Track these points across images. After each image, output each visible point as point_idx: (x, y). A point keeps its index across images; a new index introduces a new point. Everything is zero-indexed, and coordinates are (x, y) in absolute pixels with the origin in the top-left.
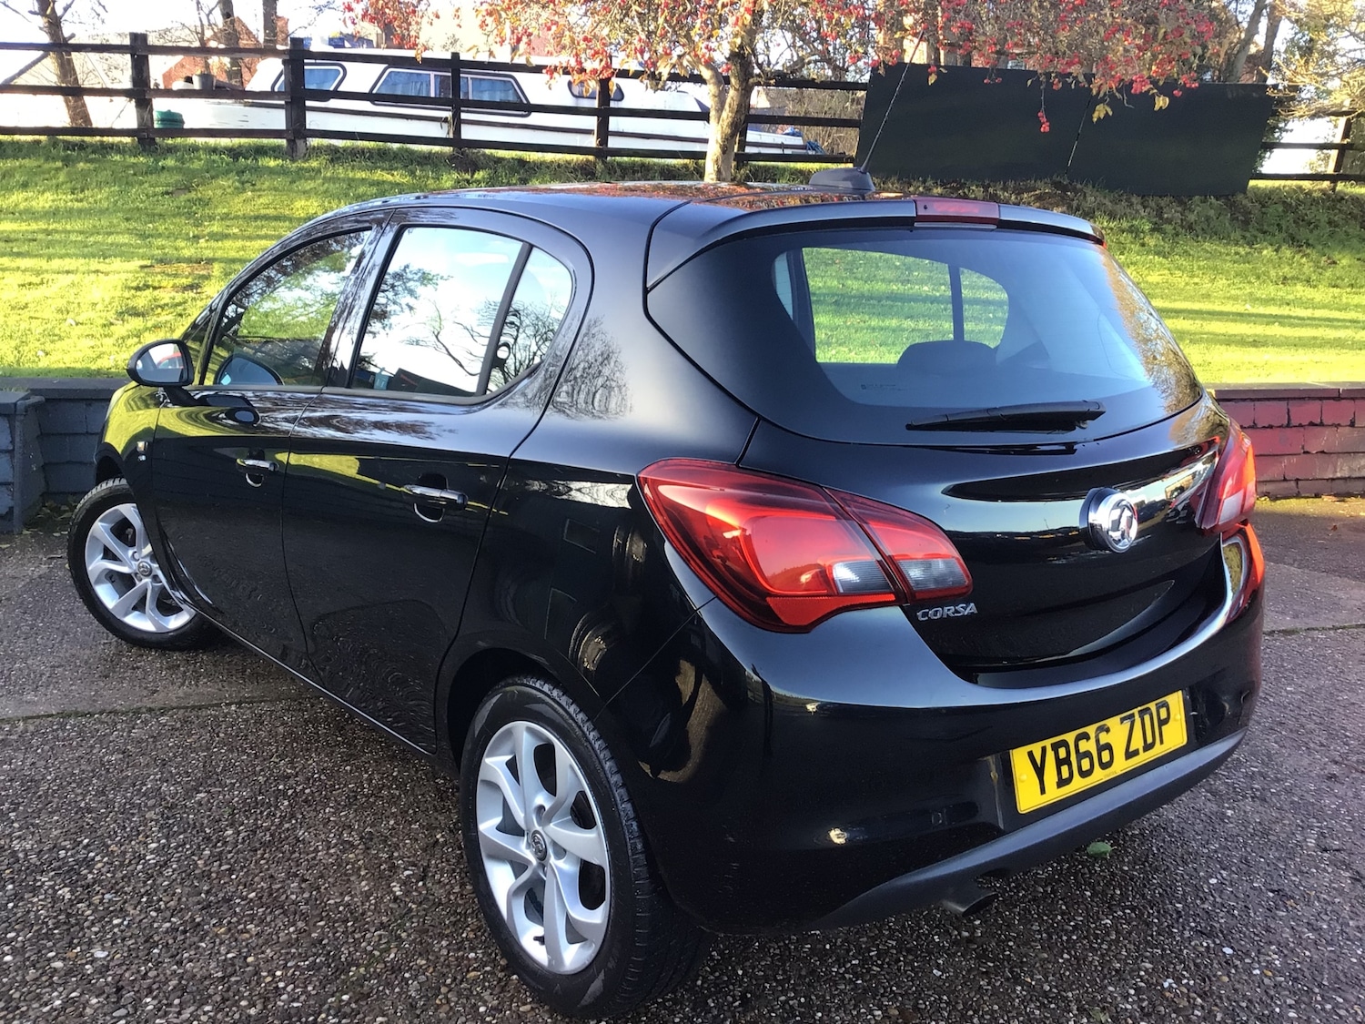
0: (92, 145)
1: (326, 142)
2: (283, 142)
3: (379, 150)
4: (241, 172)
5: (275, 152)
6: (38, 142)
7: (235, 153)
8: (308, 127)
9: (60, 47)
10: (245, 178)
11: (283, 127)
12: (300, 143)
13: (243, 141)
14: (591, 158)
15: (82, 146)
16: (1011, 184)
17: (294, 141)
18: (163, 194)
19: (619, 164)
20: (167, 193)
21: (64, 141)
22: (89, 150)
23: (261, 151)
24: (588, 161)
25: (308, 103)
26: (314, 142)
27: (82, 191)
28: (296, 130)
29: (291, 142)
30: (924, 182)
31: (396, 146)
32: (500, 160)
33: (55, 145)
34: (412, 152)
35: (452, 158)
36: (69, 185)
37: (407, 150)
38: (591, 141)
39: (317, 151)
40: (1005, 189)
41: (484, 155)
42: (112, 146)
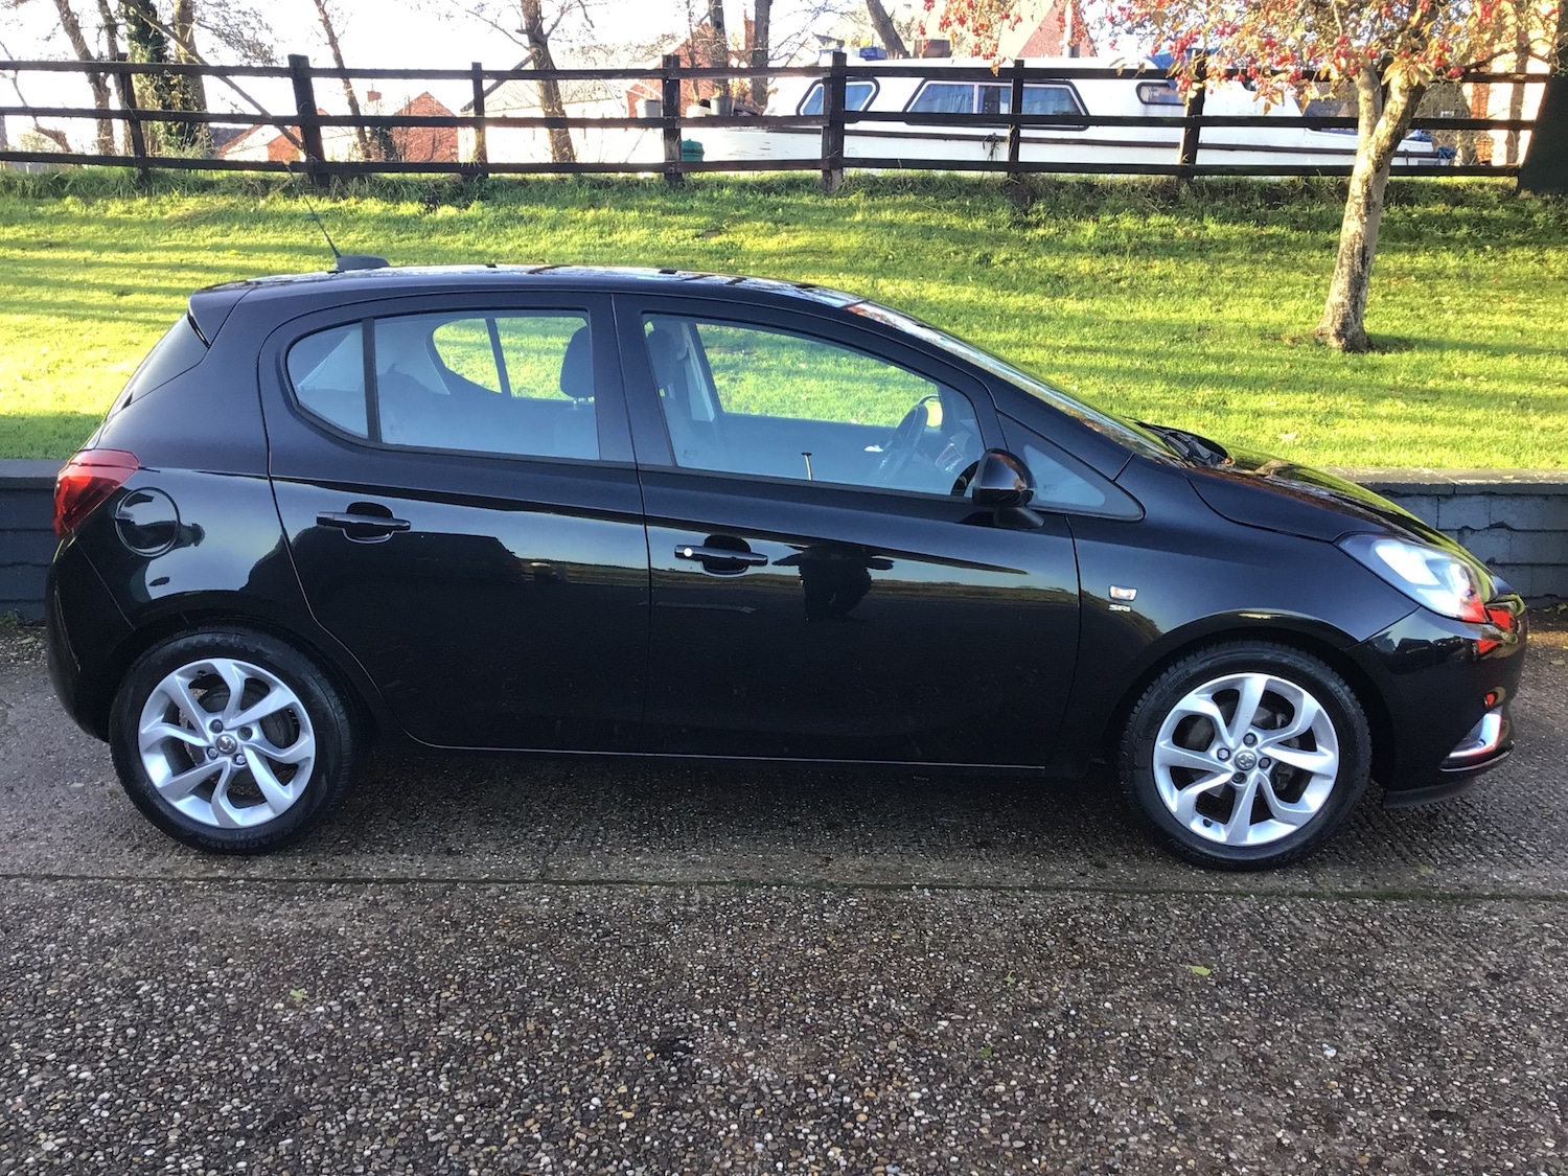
0: (618, 182)
1: (864, 171)
2: (819, 173)
3: (923, 178)
4: (773, 210)
5: (808, 185)
6: (563, 180)
7: (766, 188)
8: (845, 155)
9: (545, 73)
10: (777, 217)
11: (819, 156)
12: (836, 174)
13: (773, 173)
14: (1173, 178)
15: (607, 184)
17: (830, 172)
18: (693, 237)
19: (1208, 184)
20: (698, 236)
22: (615, 188)
23: (792, 186)
24: (1170, 181)
25: (848, 127)
26: (851, 172)
27: (610, 234)
28: (834, 159)
29: (827, 173)
31: (941, 173)
32: (1062, 185)
33: (580, 182)
34: (960, 180)
35: (1004, 187)
36: (597, 228)
37: (955, 178)
38: (1175, 158)
39: (857, 183)
41: (1045, 179)
42: (638, 183)
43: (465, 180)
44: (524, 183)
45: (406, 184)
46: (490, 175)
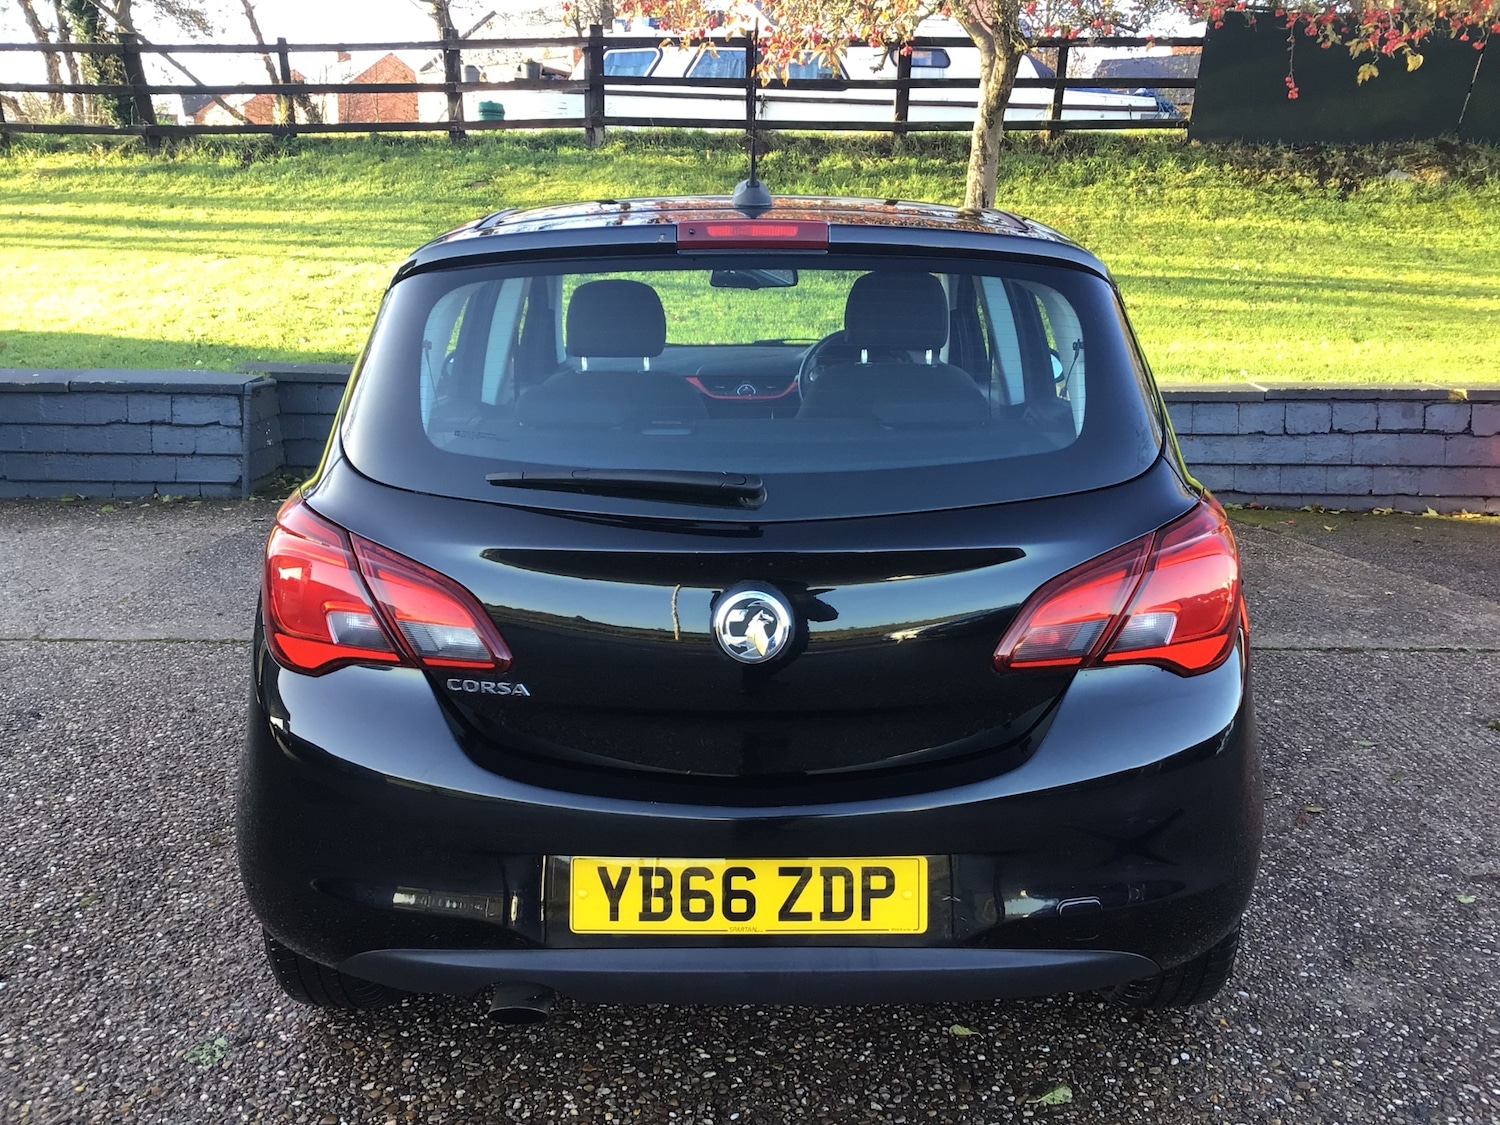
0: (407, 139)
1: (623, 129)
2: (582, 130)
3: (674, 135)
4: (538, 163)
5: (574, 140)
6: (361, 139)
7: (536, 144)
8: (606, 115)
10: (541, 169)
11: (582, 115)
12: (598, 132)
13: (546, 130)
14: (890, 134)
15: (399, 141)
16: (1384, 146)
17: (592, 129)
18: (463, 186)
19: (919, 139)
20: (467, 186)
21: (385, 136)
22: (405, 145)
23: (561, 140)
24: (886, 137)
25: (607, 87)
26: (611, 129)
27: (393, 184)
28: (596, 118)
29: (590, 130)
30: (1274, 146)
31: (690, 131)
32: (794, 141)
33: (375, 140)
34: (706, 136)
35: (744, 141)
36: (382, 180)
37: (701, 134)
38: (889, 115)
39: (613, 137)
40: (1374, 152)
41: (778, 135)
42: (426, 140)
43: (276, 140)
44: (327, 141)
45: (226, 144)
46: (299, 135)
